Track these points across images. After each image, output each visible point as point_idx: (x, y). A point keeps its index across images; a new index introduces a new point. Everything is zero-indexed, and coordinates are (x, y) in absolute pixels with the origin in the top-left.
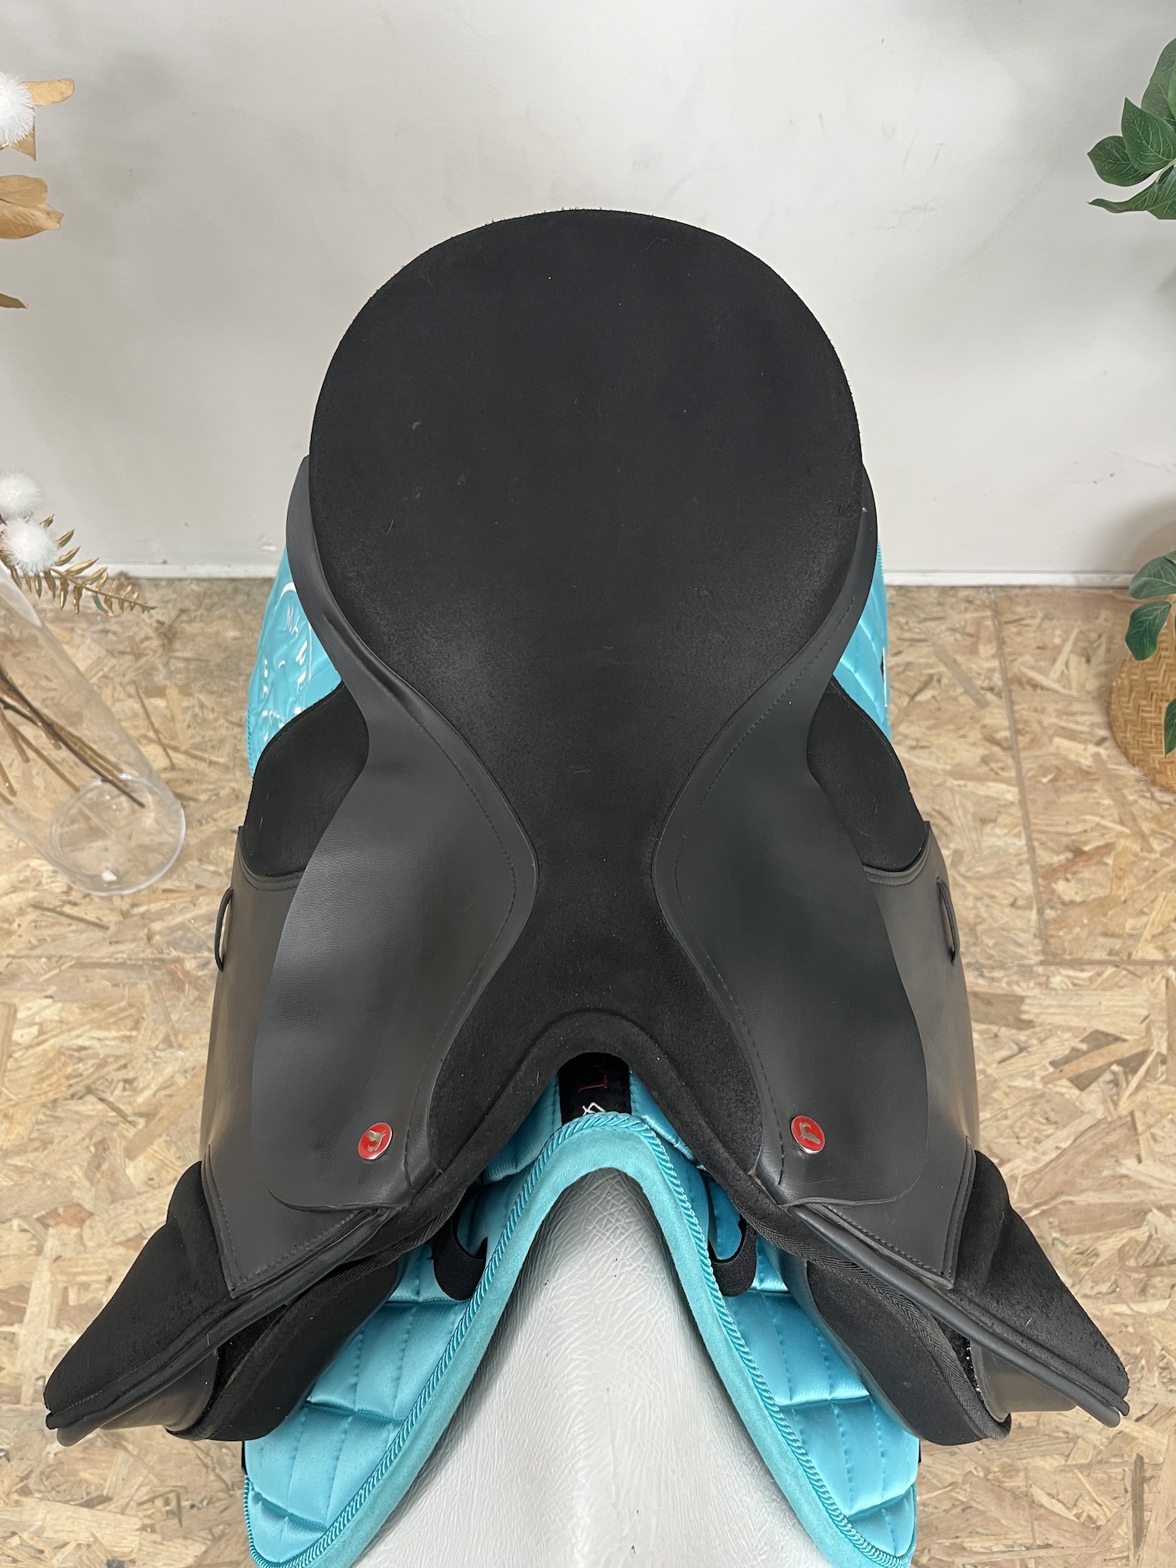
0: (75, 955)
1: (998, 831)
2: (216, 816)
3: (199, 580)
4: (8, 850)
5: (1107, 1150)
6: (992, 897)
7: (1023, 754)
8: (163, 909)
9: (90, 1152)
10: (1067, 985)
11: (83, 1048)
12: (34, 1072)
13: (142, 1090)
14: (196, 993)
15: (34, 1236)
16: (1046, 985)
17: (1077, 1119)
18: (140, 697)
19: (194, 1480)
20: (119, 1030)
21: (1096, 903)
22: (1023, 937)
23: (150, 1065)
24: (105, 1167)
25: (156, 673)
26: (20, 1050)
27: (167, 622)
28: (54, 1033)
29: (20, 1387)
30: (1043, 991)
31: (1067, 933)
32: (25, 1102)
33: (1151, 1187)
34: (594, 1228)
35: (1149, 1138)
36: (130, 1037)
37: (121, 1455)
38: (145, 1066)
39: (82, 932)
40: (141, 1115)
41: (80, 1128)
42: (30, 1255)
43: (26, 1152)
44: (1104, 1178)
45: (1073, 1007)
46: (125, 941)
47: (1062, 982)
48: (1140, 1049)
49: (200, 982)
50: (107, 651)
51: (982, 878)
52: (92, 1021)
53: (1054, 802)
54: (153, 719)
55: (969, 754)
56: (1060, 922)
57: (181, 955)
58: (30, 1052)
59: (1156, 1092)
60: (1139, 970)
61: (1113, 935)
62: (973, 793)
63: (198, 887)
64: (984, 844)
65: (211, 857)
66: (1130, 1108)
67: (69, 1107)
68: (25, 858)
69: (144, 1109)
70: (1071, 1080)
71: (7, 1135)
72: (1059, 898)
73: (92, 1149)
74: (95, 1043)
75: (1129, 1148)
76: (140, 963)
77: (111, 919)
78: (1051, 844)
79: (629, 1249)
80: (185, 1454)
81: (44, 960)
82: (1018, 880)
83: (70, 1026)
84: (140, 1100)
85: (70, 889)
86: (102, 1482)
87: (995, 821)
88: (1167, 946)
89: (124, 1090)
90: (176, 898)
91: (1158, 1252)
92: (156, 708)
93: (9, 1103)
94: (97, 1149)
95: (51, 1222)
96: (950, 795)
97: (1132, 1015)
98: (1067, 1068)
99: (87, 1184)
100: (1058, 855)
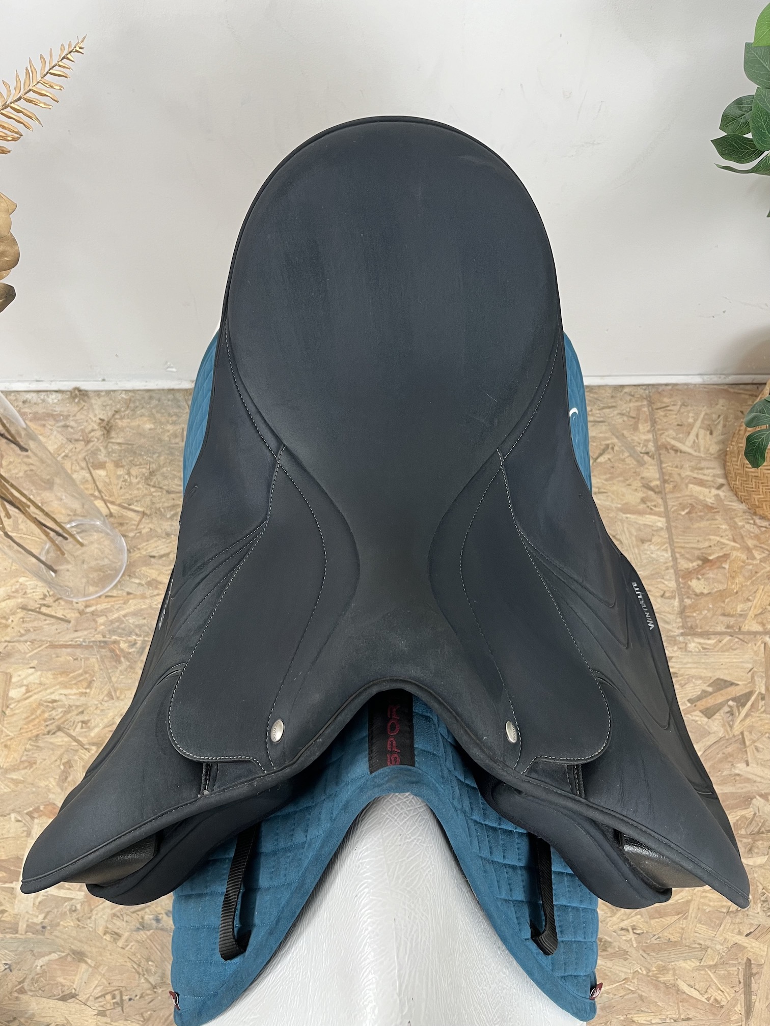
0: (49, 639)
1: (652, 547)
2: (139, 547)
3: (127, 391)
4: (5, 571)
5: (726, 758)
7: (668, 496)
8: (106, 609)
9: (61, 769)
10: (698, 648)
11: (55, 701)
12: (23, 717)
13: (95, 727)
14: (128, 663)
15: (25, 824)
16: (684, 649)
17: (706, 737)
18: (89, 469)
19: (131, 982)
20: (78, 688)
21: (717, 594)
22: (670, 618)
23: (98, 712)
24: (70, 779)
25: (99, 453)
26: (15, 702)
27: (106, 420)
28: (36, 691)
29: (17, 924)
30: (683, 653)
31: (698, 614)
32: (18, 737)
33: (755, 782)
34: (387, 814)
35: (754, 750)
36: (86, 693)
37: (83, 966)
38: (95, 711)
39: (52, 624)
40: (93, 744)
41: (53, 754)
42: (23, 837)
43: (19, 769)
44: (725, 776)
45: (703, 663)
46: (81, 630)
47: (695, 647)
48: (747, 690)
49: (131, 656)
50: (67, 439)
52: (60, 683)
53: (689, 528)
54: (98, 483)
55: (633, 497)
56: (694, 607)
57: (118, 638)
58: (20, 705)
59: (758, 719)
60: (747, 638)
61: (728, 615)
62: (635, 522)
63: (129, 593)
64: (643, 557)
65: (137, 574)
66: (740, 730)
67: (46, 740)
68: (15, 577)
69: (95, 740)
70: (701, 711)
71: (6, 759)
72: (694, 591)
73: (62, 767)
74: (64, 698)
75: (740, 755)
76: (91, 644)
77: (72, 615)
78: (687, 556)
79: (409, 828)
80: (124, 965)
81: (29, 643)
82: (666, 580)
83: (46, 686)
84: (92, 734)
85: (45, 596)
86: (72, 984)
87: (650, 541)
88: (765, 622)
89: (82, 728)
90: (114, 601)
91: (760, 824)
92: (100, 476)
93: (8, 738)
94: (65, 767)
95: (36, 815)
96: (619, 523)
97: (742, 668)
98: (698, 703)
99: (59, 790)
100: (692, 563)
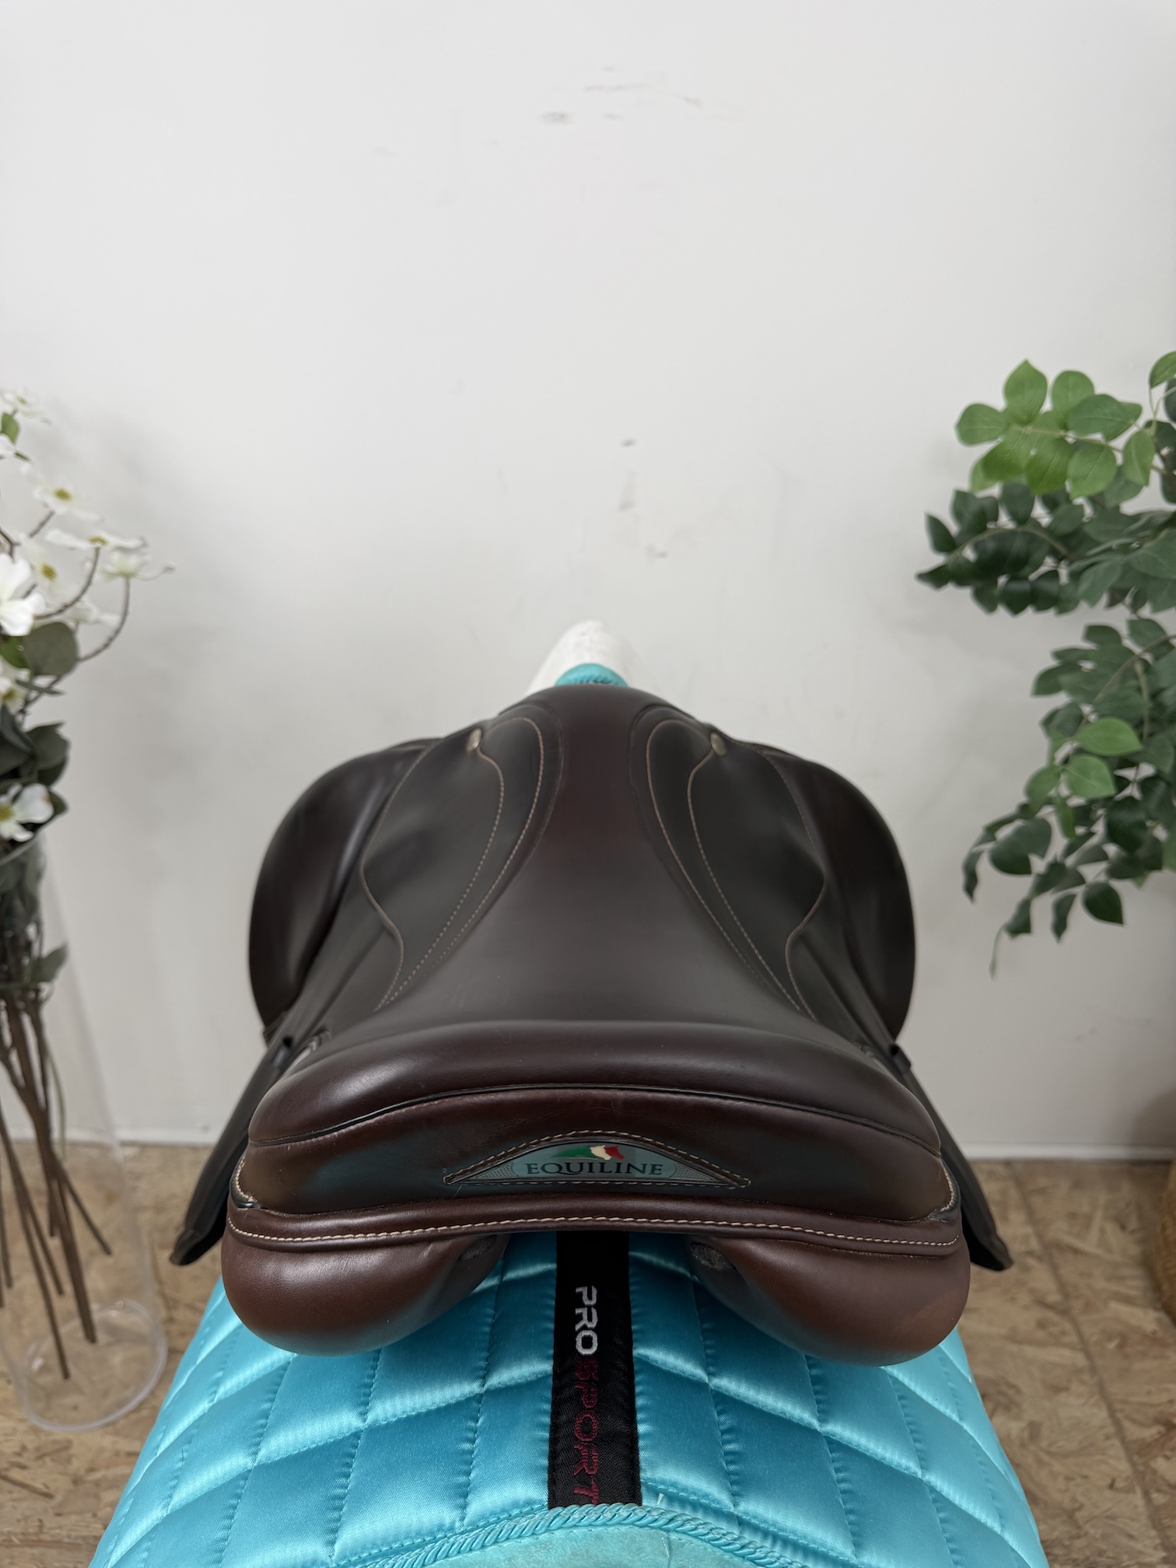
6: (1086, 1477)
22: (1134, 1528)
39: (24, 1500)
46: (69, 1513)
51: (1065, 1455)
55: (1024, 1318)
72: (1164, 1479)
77: (59, 1485)
78: (1135, 1416)
82: (1110, 1457)
85: (23, 1449)
87: (1066, 1389)
96: (1011, 1361)
100: (1148, 1429)
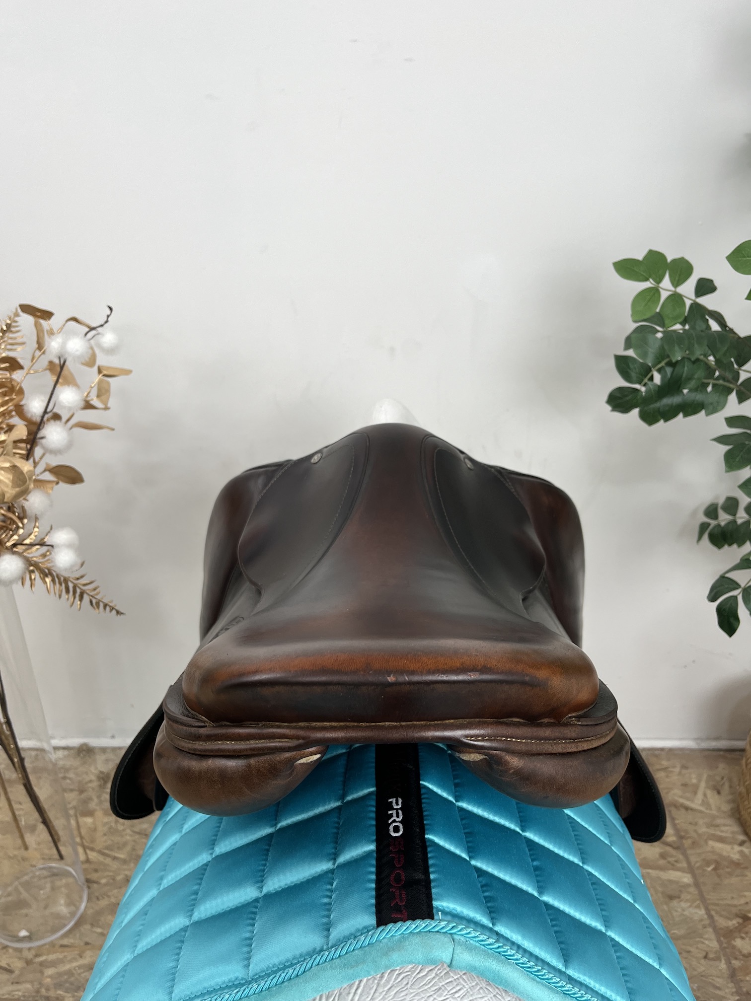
1: (683, 905)
6: (689, 952)
18: (75, 815)
22: (720, 982)
27: (106, 772)
46: (23, 982)
55: (652, 852)
56: (745, 970)
62: (658, 878)
64: (675, 914)
72: (740, 952)
77: (17, 965)
78: (723, 913)
82: (706, 939)
87: (679, 897)
92: (86, 823)
100: (731, 920)
